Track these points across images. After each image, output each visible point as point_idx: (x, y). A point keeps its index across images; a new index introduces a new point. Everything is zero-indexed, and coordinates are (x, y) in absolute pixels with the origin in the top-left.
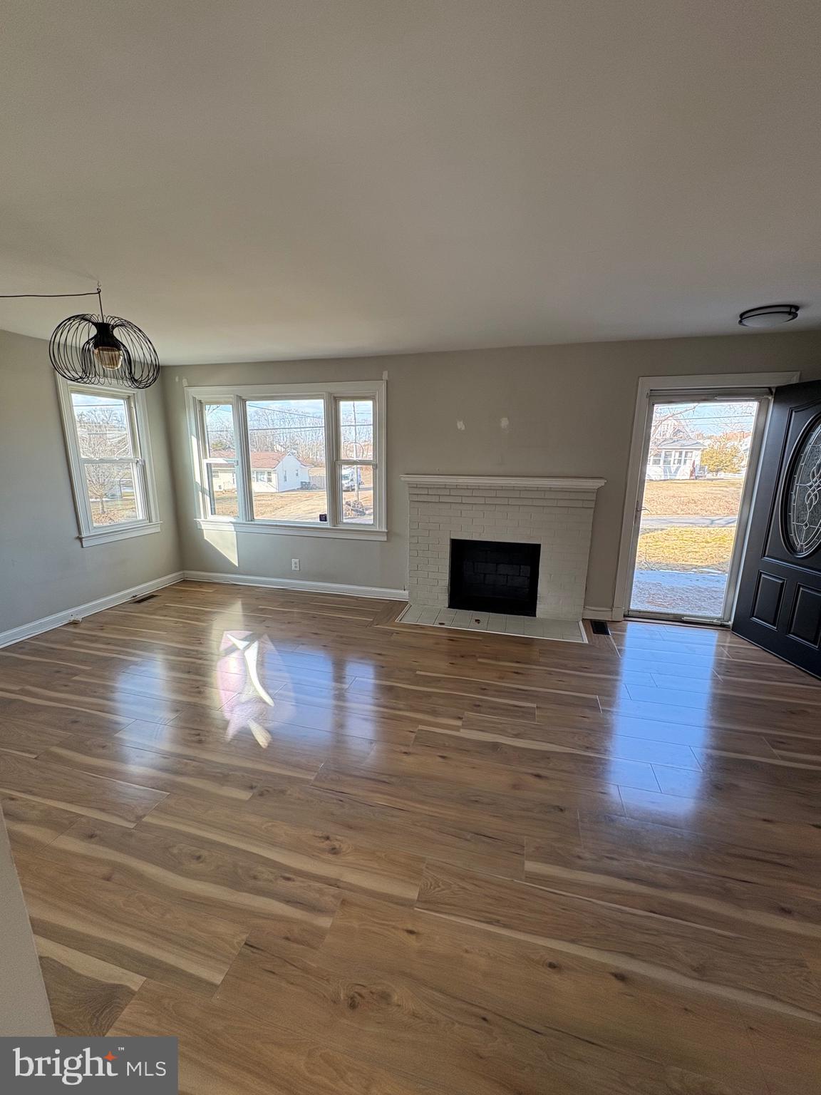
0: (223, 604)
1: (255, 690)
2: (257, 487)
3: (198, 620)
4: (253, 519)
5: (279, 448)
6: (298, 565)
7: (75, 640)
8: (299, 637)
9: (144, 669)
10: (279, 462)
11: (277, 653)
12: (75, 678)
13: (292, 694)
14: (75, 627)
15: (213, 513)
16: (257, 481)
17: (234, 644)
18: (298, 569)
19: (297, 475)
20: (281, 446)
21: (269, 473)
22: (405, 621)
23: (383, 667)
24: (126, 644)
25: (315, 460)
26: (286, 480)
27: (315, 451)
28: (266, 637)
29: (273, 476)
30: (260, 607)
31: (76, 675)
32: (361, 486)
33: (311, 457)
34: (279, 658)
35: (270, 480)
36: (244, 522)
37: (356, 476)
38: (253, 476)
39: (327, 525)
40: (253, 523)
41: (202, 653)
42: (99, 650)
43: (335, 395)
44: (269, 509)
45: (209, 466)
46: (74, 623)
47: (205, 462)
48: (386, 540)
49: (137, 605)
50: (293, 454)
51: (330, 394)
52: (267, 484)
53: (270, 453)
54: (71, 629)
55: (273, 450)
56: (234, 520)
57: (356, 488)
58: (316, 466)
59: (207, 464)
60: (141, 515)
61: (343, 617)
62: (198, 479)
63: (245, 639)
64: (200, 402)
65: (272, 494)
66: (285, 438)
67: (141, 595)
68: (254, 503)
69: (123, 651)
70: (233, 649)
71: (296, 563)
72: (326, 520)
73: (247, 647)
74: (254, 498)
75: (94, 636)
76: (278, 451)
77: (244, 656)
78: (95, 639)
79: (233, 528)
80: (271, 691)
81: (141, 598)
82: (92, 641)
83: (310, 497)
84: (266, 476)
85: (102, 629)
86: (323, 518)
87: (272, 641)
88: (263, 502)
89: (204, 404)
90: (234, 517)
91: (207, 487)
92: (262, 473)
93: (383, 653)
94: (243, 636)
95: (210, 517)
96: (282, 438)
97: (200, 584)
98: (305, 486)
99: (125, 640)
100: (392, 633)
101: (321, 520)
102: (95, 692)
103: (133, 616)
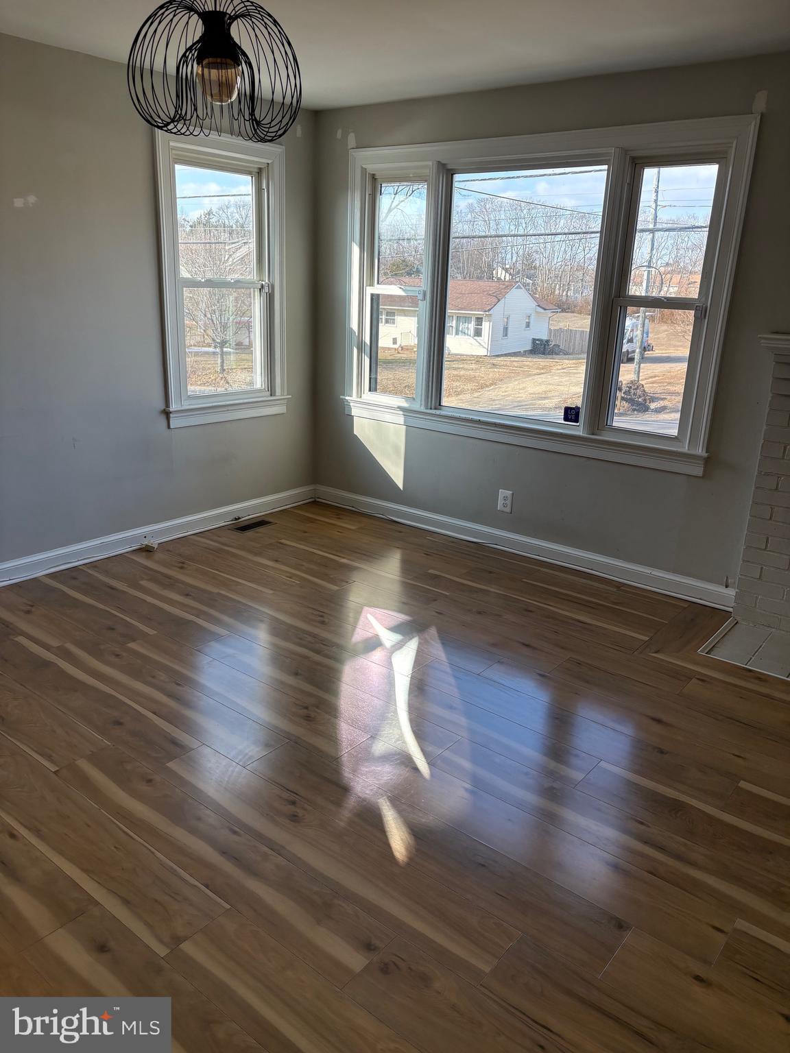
0: (370, 555)
1: (401, 737)
2: (454, 344)
3: (325, 577)
4: (439, 405)
5: (501, 274)
6: (509, 502)
7: (142, 579)
8: (494, 645)
9: (230, 651)
10: (499, 300)
11: (449, 670)
12: (132, 645)
13: (467, 765)
14: (148, 558)
15: (373, 388)
16: (457, 333)
17: (377, 636)
18: (508, 510)
19: (528, 325)
20: (506, 270)
21: (479, 320)
22: (720, 655)
23: (662, 752)
24: (211, 600)
25: (564, 298)
26: (506, 335)
27: (565, 280)
28: (433, 631)
29: (486, 326)
30: (431, 571)
31: (134, 640)
32: (648, 354)
33: (557, 292)
34: (452, 680)
35: (478, 333)
36: (423, 409)
37: (639, 333)
38: (451, 324)
39: (578, 429)
40: (438, 412)
41: (323, 641)
42: (173, 604)
43: (635, 154)
44: (469, 386)
45: (375, 298)
46: (147, 550)
47: (369, 291)
48: (700, 474)
49: (239, 534)
50: (525, 285)
51: (625, 151)
52: (471, 340)
53: (484, 284)
54: (141, 560)
55: (491, 277)
56: (405, 404)
57: (637, 356)
58: (563, 311)
59: (372, 295)
60: (259, 381)
61: (588, 621)
62: (354, 325)
63: (395, 629)
64: (373, 175)
65: (478, 360)
66: (515, 256)
67: (246, 518)
68: (445, 373)
69: (205, 613)
70: (373, 644)
71: (505, 498)
72: (576, 420)
73: (398, 646)
74: (446, 365)
75: (169, 577)
76: (499, 279)
77: (390, 664)
78: (170, 583)
79: (401, 420)
80: (430, 749)
81: (247, 523)
82: (165, 586)
83: (546, 370)
84: (472, 326)
85: (182, 568)
86: (571, 414)
87: (443, 644)
88: (462, 373)
89: (379, 181)
90: (407, 399)
91: (367, 340)
92: (467, 319)
93: (664, 718)
94: (394, 623)
95: (368, 396)
96: (509, 256)
97: (339, 511)
98: (540, 348)
99: (210, 593)
100: (689, 676)
101: (566, 419)
102: (153, 677)
103: (228, 552)
